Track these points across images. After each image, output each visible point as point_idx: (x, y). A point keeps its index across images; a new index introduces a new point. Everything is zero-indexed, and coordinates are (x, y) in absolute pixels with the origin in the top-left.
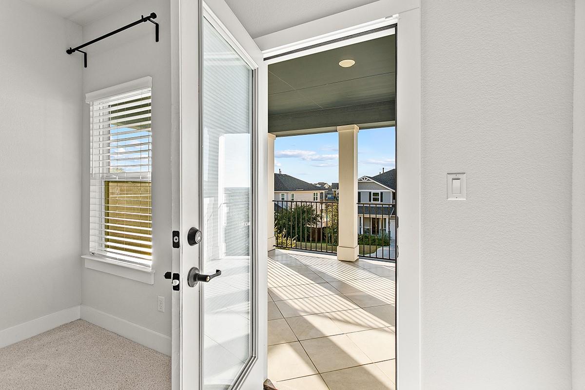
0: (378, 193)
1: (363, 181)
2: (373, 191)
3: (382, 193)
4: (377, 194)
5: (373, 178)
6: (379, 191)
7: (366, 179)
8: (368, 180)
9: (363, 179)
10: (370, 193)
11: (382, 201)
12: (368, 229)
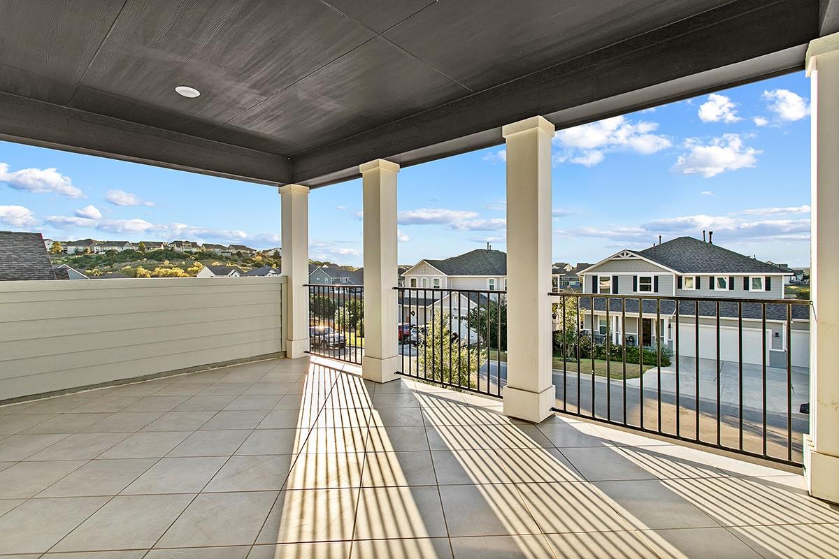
0: (650, 278)
1: (623, 258)
2: (640, 275)
3: (656, 278)
4: (648, 279)
5: (641, 253)
6: (651, 275)
7: (627, 254)
8: (632, 256)
9: (623, 254)
10: (635, 278)
11: (656, 290)
12: (631, 337)
